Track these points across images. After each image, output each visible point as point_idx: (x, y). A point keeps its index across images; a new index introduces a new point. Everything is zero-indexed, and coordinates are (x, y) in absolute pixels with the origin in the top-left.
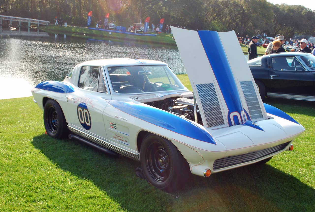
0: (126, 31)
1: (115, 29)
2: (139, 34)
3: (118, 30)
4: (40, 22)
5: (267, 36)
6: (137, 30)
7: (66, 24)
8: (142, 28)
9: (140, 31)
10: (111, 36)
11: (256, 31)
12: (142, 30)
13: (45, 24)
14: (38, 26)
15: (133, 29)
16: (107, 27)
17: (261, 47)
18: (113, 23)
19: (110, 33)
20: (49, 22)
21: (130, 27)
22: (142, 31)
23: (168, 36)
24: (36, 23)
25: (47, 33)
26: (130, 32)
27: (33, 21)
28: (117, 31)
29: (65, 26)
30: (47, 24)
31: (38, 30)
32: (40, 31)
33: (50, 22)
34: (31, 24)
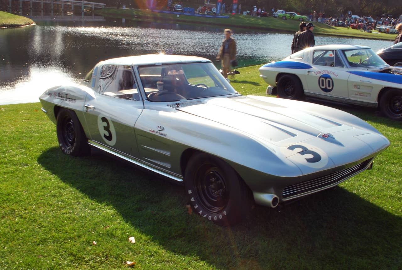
0: (194, 13)
1: (182, 11)
2: (211, 16)
3: (186, 12)
4: (95, 5)
5: (352, 14)
6: (208, 11)
7: (124, 6)
8: (214, 10)
9: (212, 12)
10: (179, 19)
11: (338, 9)
12: (214, 11)
13: (101, 8)
14: (93, 9)
15: (203, 10)
16: (173, 9)
17: (349, 28)
18: (180, 4)
19: (178, 16)
20: (105, 5)
21: (199, 8)
22: (214, 13)
23: (243, 18)
24: (90, 6)
25: (103, 18)
26: (199, 14)
27: (87, 4)
28: (185, 14)
29: (124, 9)
30: (104, 7)
31: (93, 14)
32: (96, 15)
33: (107, 5)
34: (85, 7)
